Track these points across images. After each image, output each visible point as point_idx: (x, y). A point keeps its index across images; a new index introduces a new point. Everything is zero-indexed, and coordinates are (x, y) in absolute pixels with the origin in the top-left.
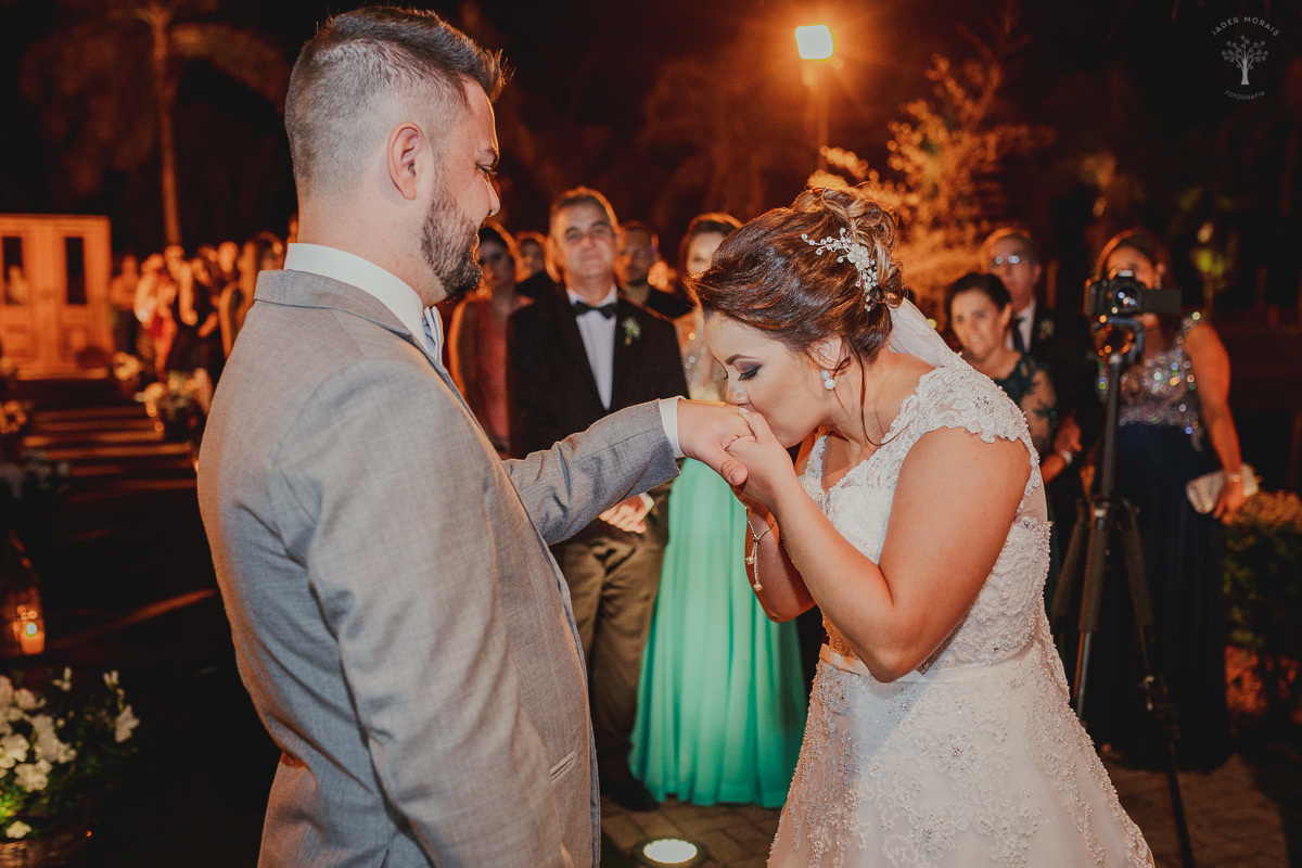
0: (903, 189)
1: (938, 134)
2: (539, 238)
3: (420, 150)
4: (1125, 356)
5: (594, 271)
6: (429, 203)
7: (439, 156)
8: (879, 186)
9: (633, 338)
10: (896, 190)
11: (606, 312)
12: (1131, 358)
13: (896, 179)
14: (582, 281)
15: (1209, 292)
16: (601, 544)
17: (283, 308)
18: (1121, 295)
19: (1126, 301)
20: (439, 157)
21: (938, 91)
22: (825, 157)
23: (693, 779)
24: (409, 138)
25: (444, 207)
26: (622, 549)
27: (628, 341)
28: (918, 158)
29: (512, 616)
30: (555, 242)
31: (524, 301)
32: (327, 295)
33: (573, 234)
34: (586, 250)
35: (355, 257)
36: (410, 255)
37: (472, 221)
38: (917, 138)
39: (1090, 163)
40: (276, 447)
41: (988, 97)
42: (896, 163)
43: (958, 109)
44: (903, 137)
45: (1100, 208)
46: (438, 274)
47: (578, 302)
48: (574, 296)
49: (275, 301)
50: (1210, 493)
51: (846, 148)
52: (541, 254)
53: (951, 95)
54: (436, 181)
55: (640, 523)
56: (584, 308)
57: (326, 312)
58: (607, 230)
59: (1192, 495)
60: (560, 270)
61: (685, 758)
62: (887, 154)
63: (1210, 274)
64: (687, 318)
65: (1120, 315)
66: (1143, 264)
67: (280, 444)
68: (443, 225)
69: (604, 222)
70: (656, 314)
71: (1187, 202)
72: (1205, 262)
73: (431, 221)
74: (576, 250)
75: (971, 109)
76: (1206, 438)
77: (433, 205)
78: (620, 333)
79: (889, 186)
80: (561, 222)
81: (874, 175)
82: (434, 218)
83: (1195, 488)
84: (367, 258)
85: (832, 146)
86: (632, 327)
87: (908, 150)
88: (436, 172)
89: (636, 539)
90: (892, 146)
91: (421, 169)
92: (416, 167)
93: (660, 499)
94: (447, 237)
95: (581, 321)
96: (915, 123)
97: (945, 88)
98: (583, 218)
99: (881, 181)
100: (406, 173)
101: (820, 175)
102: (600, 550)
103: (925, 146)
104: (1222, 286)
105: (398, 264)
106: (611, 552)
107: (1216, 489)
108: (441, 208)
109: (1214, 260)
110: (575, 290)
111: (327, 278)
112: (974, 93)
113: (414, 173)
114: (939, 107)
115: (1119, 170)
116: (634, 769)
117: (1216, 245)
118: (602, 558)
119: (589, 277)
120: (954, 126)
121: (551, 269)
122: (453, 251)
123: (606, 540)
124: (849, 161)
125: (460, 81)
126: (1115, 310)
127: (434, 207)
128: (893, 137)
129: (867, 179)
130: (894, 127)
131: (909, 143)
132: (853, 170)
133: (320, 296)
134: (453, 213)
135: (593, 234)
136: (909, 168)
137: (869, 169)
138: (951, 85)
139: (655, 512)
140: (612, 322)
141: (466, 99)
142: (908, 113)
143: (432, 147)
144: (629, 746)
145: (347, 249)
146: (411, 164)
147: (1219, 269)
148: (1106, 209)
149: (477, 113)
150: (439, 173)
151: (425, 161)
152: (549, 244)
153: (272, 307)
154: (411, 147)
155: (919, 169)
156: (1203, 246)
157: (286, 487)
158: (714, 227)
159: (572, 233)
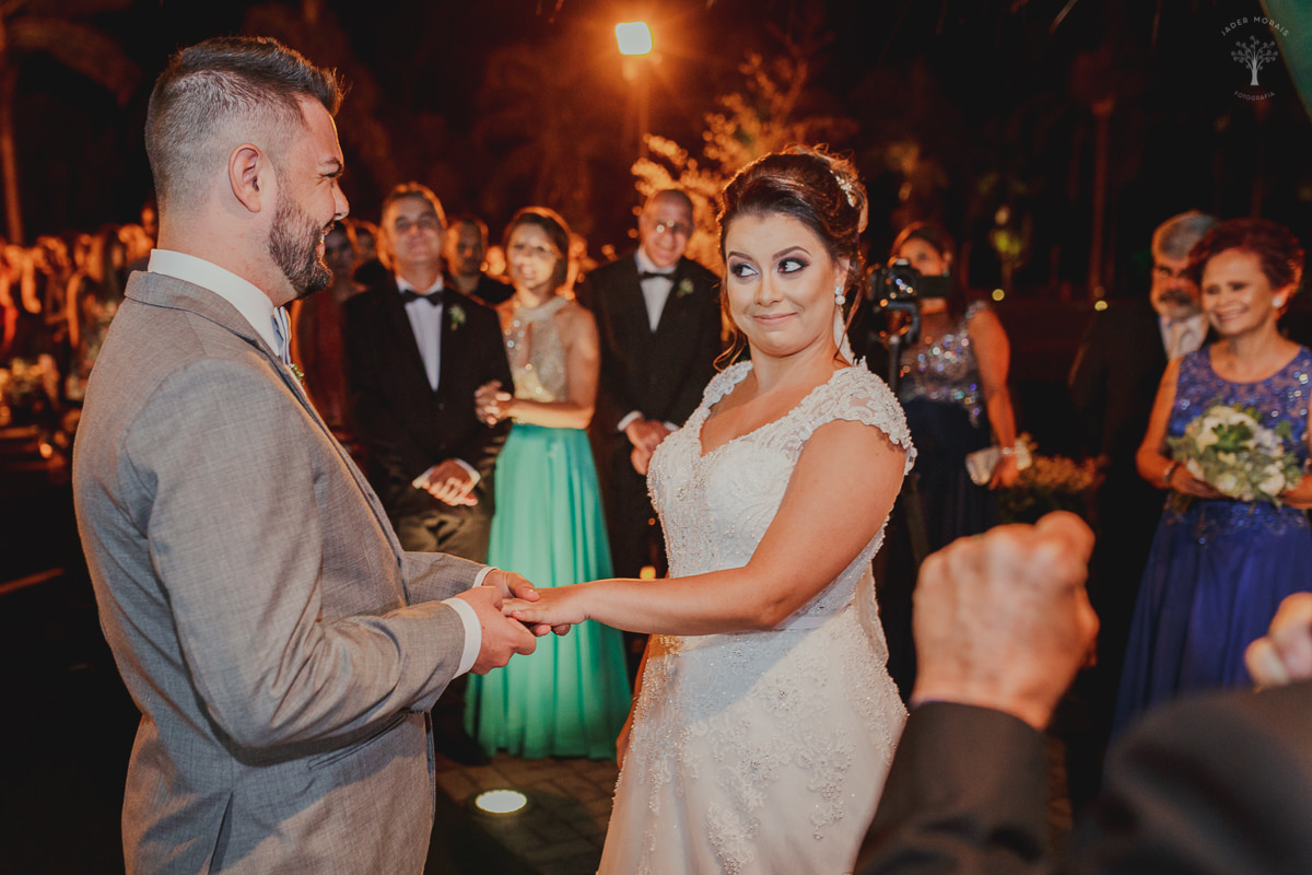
0: (719, 177)
1: (752, 127)
2: (372, 228)
3: (261, 168)
4: (903, 337)
5: (422, 258)
6: (273, 213)
7: (280, 170)
8: (697, 174)
9: (459, 324)
10: (712, 178)
11: (433, 299)
12: (909, 338)
13: (712, 168)
14: (411, 268)
15: (1007, 271)
16: (431, 517)
17: (145, 306)
18: (899, 282)
19: (903, 287)
20: (280, 172)
21: (751, 85)
22: (647, 145)
23: (522, 734)
24: (250, 158)
25: (289, 214)
26: (452, 522)
27: (454, 327)
28: (733, 147)
29: (344, 588)
30: (386, 231)
31: (361, 288)
32: (185, 298)
33: (402, 225)
34: (413, 238)
35: (206, 262)
36: (259, 260)
37: (316, 222)
38: (730, 128)
39: (896, 150)
40: (125, 434)
41: (795, 92)
42: (711, 153)
43: (770, 102)
44: (719, 128)
45: (905, 192)
46: (287, 274)
47: (407, 291)
48: (403, 284)
49: (140, 299)
50: (987, 466)
51: (667, 137)
52: (373, 244)
53: (763, 88)
54: (279, 193)
55: (468, 496)
56: (412, 296)
57: (181, 314)
58: (434, 222)
59: (971, 468)
60: (391, 258)
61: (513, 714)
62: (704, 143)
63: (1007, 253)
64: (506, 305)
65: (897, 300)
66: (931, 253)
67: (128, 431)
68: (289, 231)
69: (431, 213)
70: (481, 302)
71: (985, 185)
72: (1003, 242)
73: (277, 228)
74: (404, 238)
75: (782, 103)
76: (984, 417)
77: (278, 214)
78: (446, 319)
79: (706, 174)
80: (392, 213)
81: (692, 164)
82: (280, 225)
83: (973, 462)
84: (217, 264)
85: (655, 133)
86: (458, 314)
87: (721, 140)
88: (279, 185)
89: (464, 512)
90: (708, 137)
91: (263, 183)
92: (259, 183)
93: (486, 473)
94: (294, 240)
95: (411, 308)
96: (729, 115)
97: (757, 83)
98: (412, 210)
99: (700, 169)
100: (249, 189)
101: (644, 163)
102: (432, 522)
103: (740, 136)
104: (1018, 265)
105: (247, 268)
106: (442, 523)
107: (993, 463)
108: (285, 215)
109: (1011, 240)
110: (404, 277)
111: (186, 282)
112: (783, 87)
113: (257, 188)
114: (753, 99)
115: (923, 157)
116: (469, 727)
117: (1013, 227)
118: (433, 530)
119: (416, 264)
120: (765, 118)
121: (383, 257)
122: (301, 253)
123: (434, 512)
124: (669, 149)
125: (295, 101)
126: (893, 296)
127: (279, 216)
128: (708, 128)
129: (686, 168)
130: (709, 118)
131: (723, 132)
132: (672, 159)
133: (178, 298)
134: (298, 217)
135: (421, 225)
136: (724, 158)
137: (688, 158)
138: (763, 80)
139: (482, 485)
140: (439, 309)
141: (302, 117)
142: (723, 106)
143: (273, 164)
144: (463, 705)
145: (199, 255)
146: (255, 180)
147: (1016, 249)
148: (912, 193)
149: (315, 129)
150: (282, 185)
151: (267, 177)
152: (381, 234)
153: (136, 305)
154: (252, 165)
155: (733, 158)
156: (1000, 228)
157: (131, 469)
158: (536, 219)
159: (402, 222)
